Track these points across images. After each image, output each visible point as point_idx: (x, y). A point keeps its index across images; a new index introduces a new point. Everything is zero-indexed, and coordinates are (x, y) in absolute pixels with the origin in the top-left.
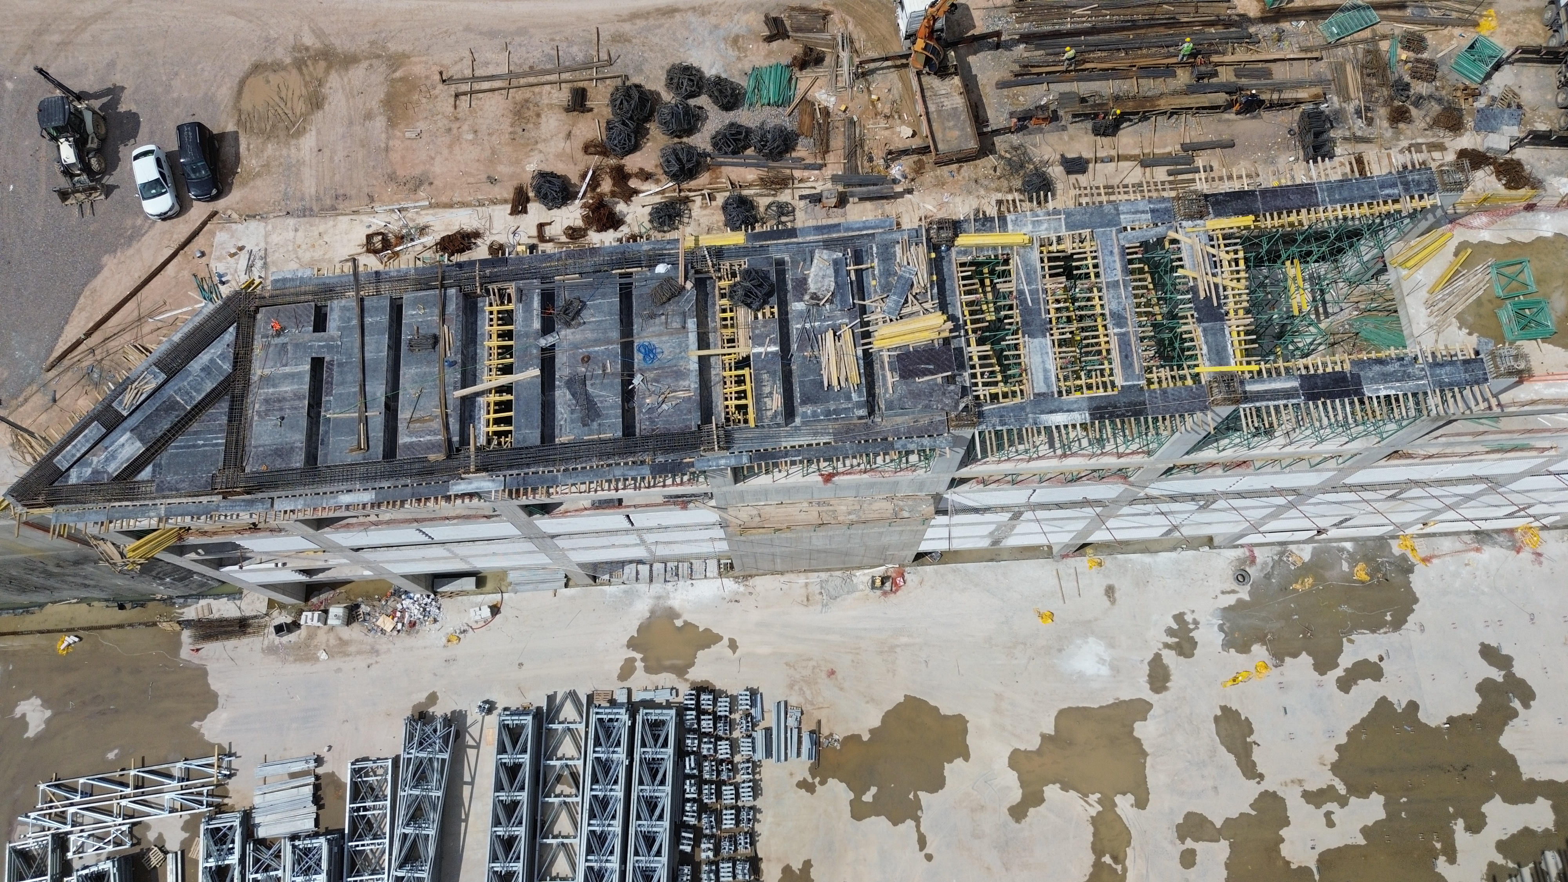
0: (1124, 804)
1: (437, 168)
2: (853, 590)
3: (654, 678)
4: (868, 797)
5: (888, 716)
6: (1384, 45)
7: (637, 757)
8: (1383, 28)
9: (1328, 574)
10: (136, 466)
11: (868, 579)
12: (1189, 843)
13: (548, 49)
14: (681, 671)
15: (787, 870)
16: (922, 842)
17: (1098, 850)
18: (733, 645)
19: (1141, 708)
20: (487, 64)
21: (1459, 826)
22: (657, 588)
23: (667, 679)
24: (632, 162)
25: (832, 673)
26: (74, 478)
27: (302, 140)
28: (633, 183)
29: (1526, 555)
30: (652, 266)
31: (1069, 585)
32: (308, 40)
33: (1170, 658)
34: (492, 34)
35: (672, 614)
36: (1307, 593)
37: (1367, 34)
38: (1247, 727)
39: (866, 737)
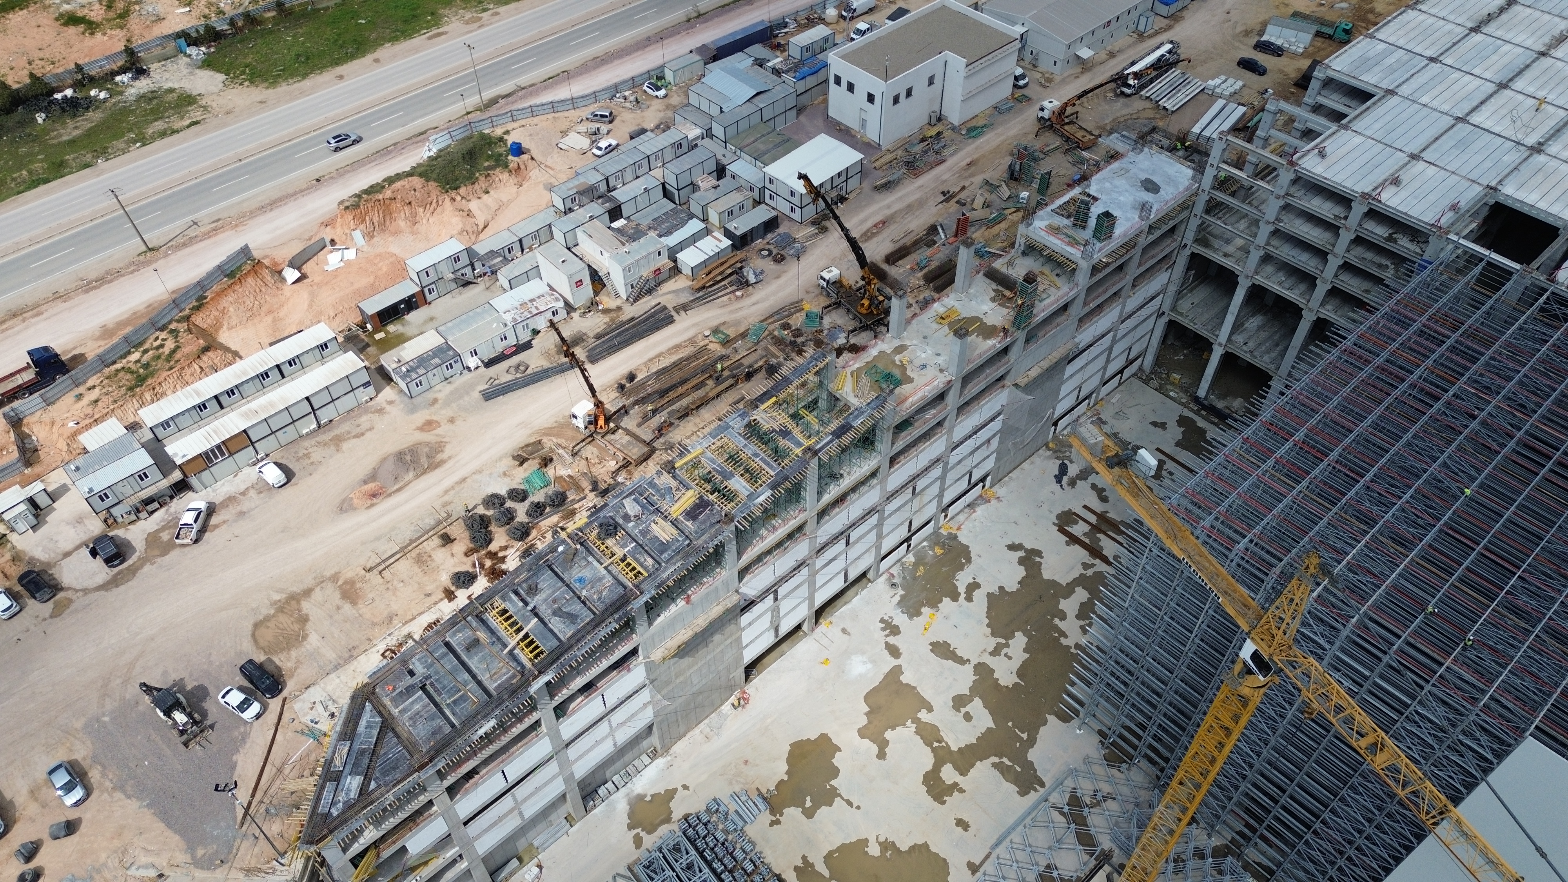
0: (923, 715)
1: (395, 607)
2: (726, 717)
3: (656, 834)
4: (808, 804)
5: (789, 761)
6: (776, 333)
7: (678, 870)
8: (771, 327)
9: (927, 560)
10: (365, 785)
11: (730, 706)
12: (963, 710)
13: (413, 528)
14: (668, 820)
15: (796, 869)
16: (850, 803)
17: (929, 744)
18: (686, 787)
19: (897, 671)
20: (385, 552)
21: (1057, 621)
22: (623, 791)
23: (663, 830)
24: (493, 547)
25: (746, 762)
26: (335, 812)
27: (309, 639)
28: (501, 554)
29: (993, 502)
30: (556, 550)
31: (825, 641)
32: (277, 597)
33: (892, 640)
34: (378, 539)
35: (641, 798)
36: (925, 573)
37: (767, 332)
38: (946, 645)
39: (786, 778)
